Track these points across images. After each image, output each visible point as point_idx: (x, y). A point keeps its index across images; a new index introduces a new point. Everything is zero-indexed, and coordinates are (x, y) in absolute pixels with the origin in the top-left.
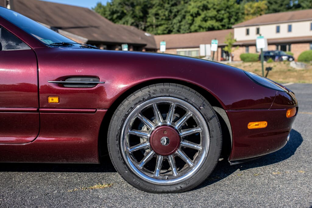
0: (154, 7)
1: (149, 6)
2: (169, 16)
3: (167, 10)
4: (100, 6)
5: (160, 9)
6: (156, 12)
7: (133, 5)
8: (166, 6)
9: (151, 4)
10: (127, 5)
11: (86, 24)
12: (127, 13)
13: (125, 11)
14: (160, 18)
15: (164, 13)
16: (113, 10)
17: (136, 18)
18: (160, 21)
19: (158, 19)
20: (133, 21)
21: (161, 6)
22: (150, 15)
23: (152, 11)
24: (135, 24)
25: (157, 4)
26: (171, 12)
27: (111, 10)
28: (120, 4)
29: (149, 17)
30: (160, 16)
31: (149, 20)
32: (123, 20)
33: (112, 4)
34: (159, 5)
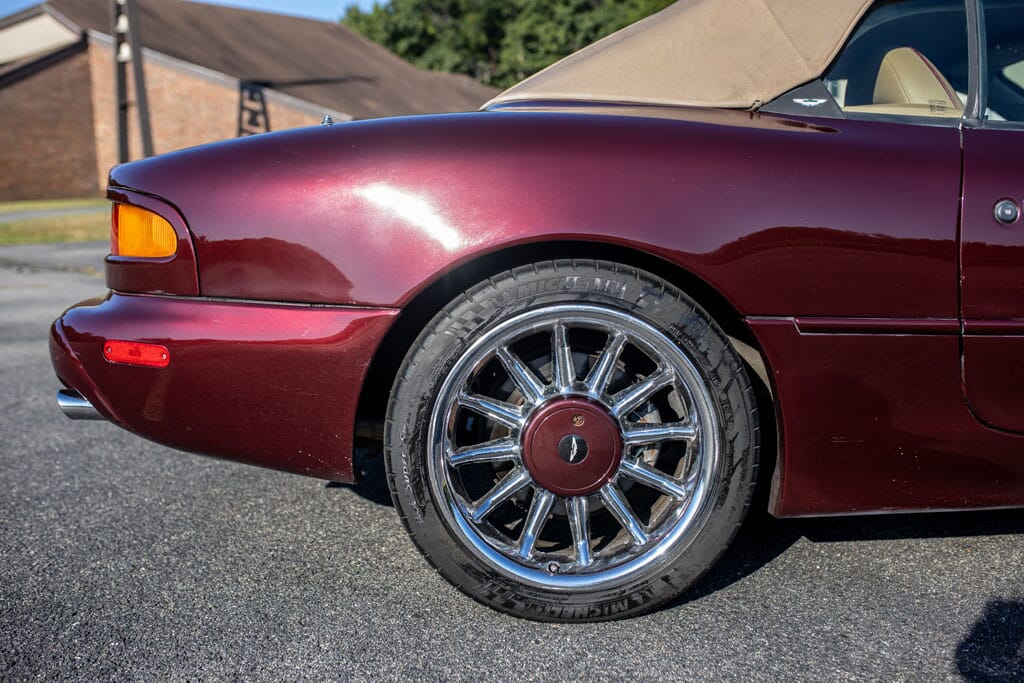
0: (522, 16)
1: (506, 11)
2: (568, 41)
3: (560, 23)
4: (354, 15)
5: (539, 23)
6: (529, 32)
7: (456, 12)
8: (561, 10)
9: (512, 6)
10: (438, 11)
11: (338, 72)
12: (439, 36)
13: (431, 30)
14: (542, 50)
15: (552, 33)
16: (396, 25)
17: (465, 52)
18: (540, 60)
19: (532, 51)
20: (457, 58)
21: (545, 11)
22: (508, 40)
23: (517, 28)
24: (464, 68)
25: (532, 5)
26: (573, 29)
27: (391, 28)
28: (418, 8)
29: (508, 46)
30: (542, 44)
31: (505, 55)
32: (429, 57)
33: (391, 9)
34: (536, 10)
